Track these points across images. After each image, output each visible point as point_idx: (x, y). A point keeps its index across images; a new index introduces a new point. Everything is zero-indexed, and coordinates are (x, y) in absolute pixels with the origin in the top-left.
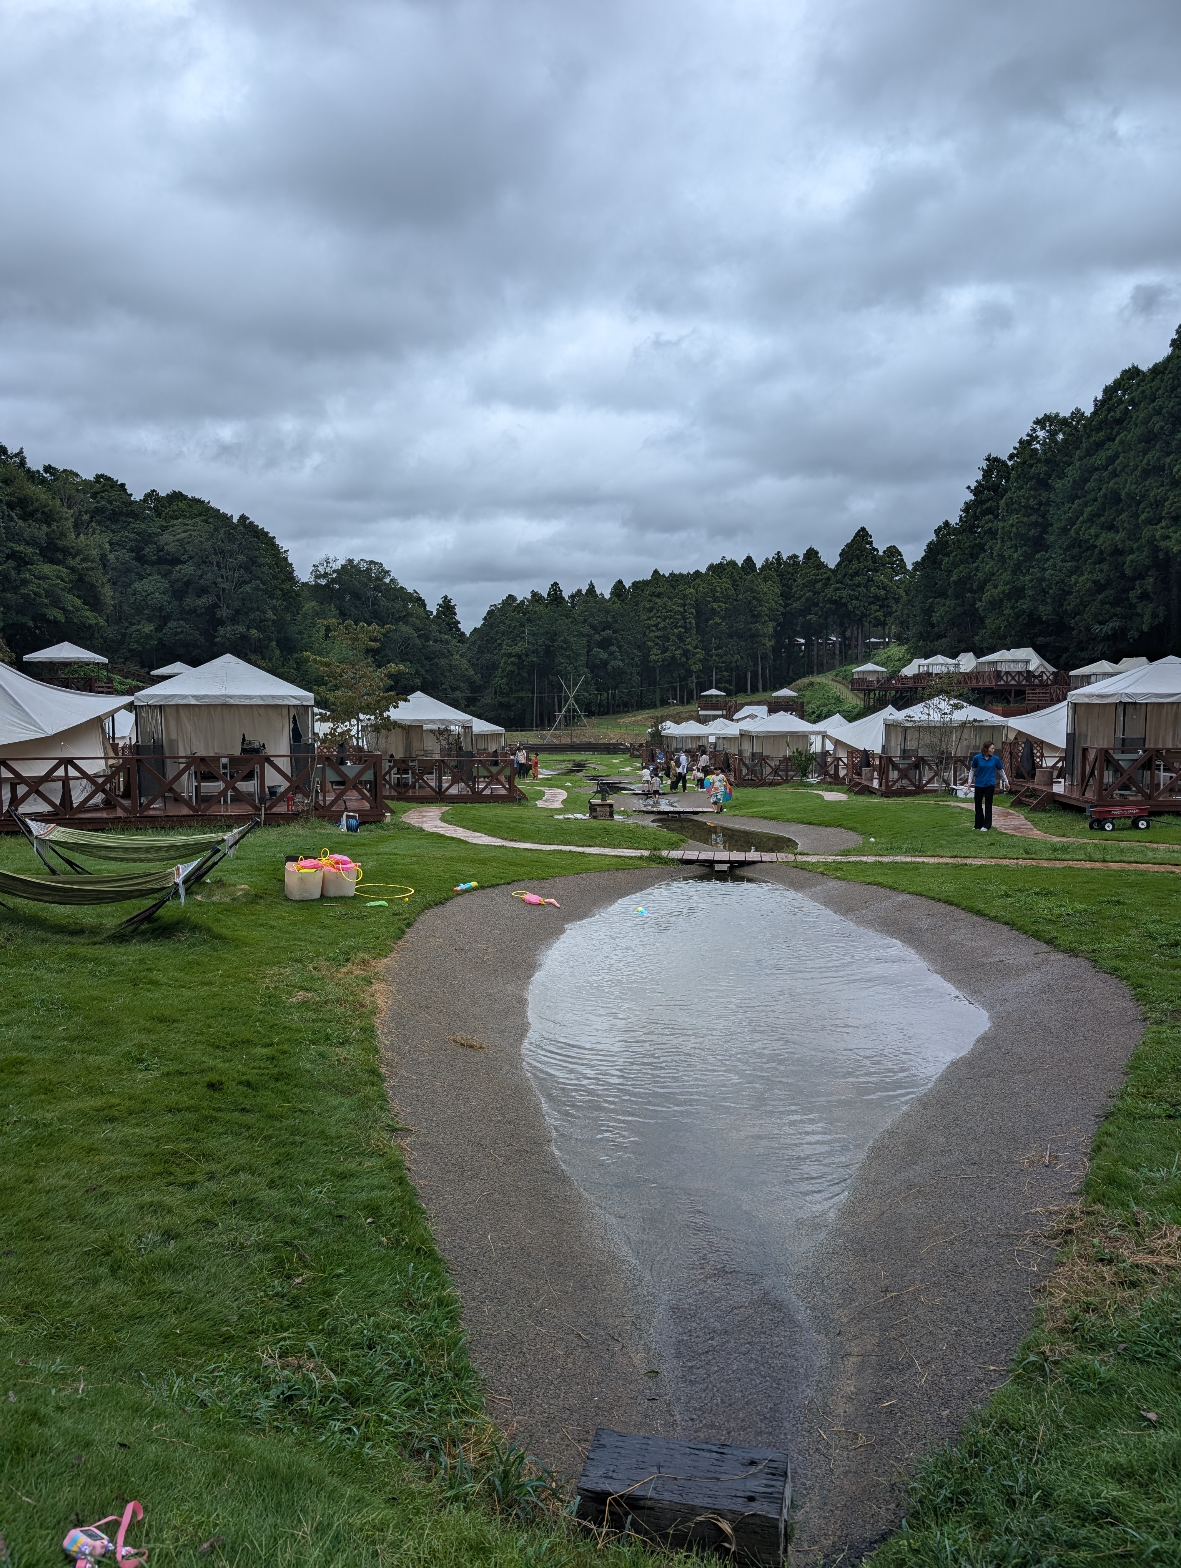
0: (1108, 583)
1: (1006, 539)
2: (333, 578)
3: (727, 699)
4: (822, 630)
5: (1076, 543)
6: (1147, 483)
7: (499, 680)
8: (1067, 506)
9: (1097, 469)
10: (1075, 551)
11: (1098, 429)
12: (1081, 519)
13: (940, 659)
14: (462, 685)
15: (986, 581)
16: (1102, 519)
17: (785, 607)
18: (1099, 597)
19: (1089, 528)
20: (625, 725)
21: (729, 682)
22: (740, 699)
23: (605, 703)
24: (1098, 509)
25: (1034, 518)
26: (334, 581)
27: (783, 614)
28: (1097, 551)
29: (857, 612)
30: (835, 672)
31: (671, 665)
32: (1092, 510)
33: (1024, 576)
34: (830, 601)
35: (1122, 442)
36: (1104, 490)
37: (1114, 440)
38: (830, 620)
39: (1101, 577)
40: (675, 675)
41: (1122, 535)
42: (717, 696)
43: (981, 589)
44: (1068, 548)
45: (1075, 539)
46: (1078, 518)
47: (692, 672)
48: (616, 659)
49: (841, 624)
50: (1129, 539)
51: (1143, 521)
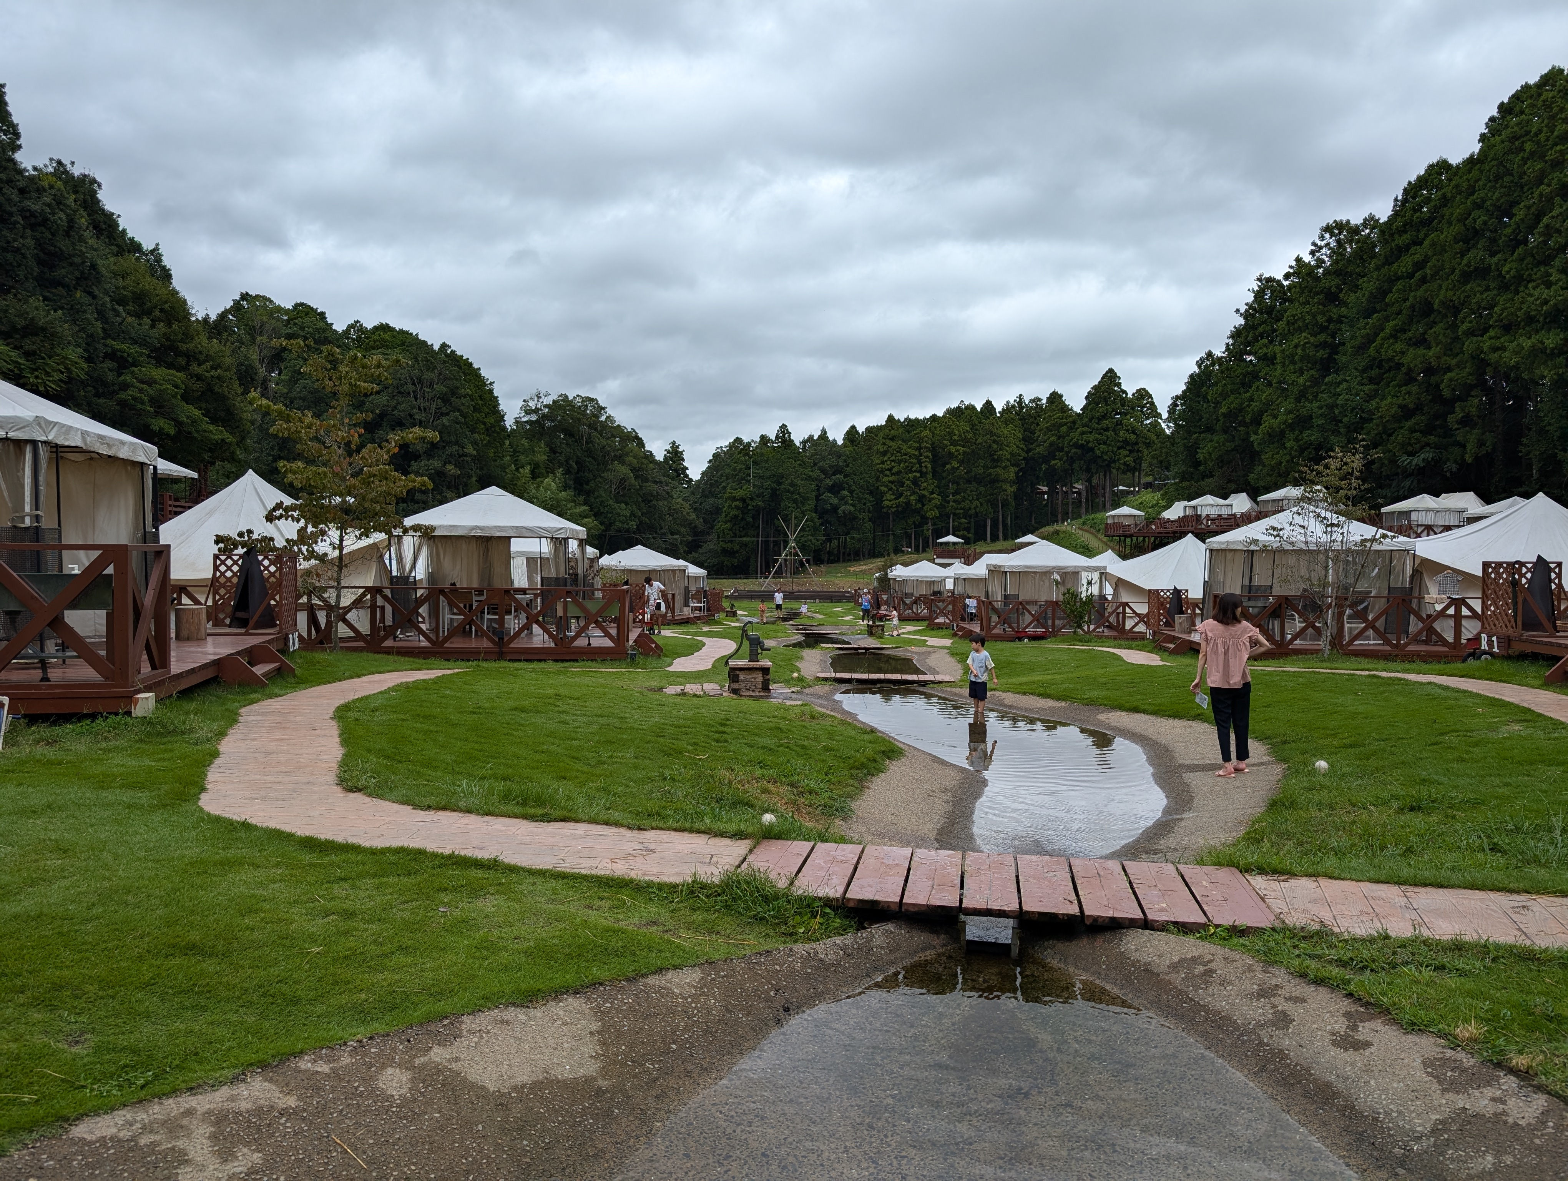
0: (1418, 408)
1: (1287, 363)
2: (543, 414)
3: (966, 547)
4: (1067, 476)
5: (1377, 363)
6: (1468, 287)
7: (722, 524)
8: (1362, 322)
9: (1398, 279)
10: (1374, 373)
11: (1402, 231)
12: (1382, 334)
13: (1209, 499)
14: (683, 530)
15: (1261, 413)
16: (1410, 334)
17: (1027, 452)
18: (1408, 424)
19: (1392, 344)
20: (856, 573)
21: (968, 529)
22: (979, 547)
23: (835, 551)
24: (1404, 323)
25: (1322, 337)
26: (544, 416)
27: (1025, 459)
28: (1404, 370)
29: (1105, 457)
30: (1081, 521)
31: (905, 511)
32: (1396, 325)
33: (1311, 402)
34: (1076, 445)
35: (1433, 244)
36: (1411, 299)
37: (1421, 244)
38: (1076, 466)
39: (1410, 402)
40: (910, 522)
41: (1435, 350)
42: (954, 544)
43: (1257, 421)
44: (1364, 371)
45: (1374, 359)
46: (1376, 335)
47: (927, 518)
48: (846, 503)
49: (1088, 470)
50: (1445, 354)
51: (1464, 333)
